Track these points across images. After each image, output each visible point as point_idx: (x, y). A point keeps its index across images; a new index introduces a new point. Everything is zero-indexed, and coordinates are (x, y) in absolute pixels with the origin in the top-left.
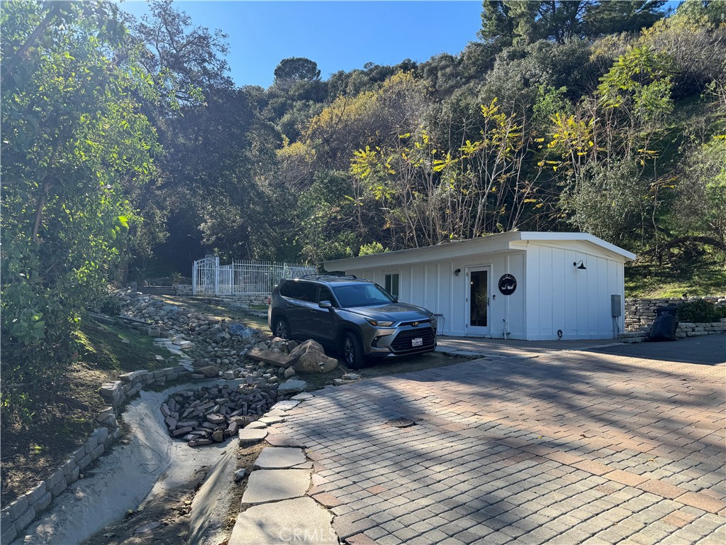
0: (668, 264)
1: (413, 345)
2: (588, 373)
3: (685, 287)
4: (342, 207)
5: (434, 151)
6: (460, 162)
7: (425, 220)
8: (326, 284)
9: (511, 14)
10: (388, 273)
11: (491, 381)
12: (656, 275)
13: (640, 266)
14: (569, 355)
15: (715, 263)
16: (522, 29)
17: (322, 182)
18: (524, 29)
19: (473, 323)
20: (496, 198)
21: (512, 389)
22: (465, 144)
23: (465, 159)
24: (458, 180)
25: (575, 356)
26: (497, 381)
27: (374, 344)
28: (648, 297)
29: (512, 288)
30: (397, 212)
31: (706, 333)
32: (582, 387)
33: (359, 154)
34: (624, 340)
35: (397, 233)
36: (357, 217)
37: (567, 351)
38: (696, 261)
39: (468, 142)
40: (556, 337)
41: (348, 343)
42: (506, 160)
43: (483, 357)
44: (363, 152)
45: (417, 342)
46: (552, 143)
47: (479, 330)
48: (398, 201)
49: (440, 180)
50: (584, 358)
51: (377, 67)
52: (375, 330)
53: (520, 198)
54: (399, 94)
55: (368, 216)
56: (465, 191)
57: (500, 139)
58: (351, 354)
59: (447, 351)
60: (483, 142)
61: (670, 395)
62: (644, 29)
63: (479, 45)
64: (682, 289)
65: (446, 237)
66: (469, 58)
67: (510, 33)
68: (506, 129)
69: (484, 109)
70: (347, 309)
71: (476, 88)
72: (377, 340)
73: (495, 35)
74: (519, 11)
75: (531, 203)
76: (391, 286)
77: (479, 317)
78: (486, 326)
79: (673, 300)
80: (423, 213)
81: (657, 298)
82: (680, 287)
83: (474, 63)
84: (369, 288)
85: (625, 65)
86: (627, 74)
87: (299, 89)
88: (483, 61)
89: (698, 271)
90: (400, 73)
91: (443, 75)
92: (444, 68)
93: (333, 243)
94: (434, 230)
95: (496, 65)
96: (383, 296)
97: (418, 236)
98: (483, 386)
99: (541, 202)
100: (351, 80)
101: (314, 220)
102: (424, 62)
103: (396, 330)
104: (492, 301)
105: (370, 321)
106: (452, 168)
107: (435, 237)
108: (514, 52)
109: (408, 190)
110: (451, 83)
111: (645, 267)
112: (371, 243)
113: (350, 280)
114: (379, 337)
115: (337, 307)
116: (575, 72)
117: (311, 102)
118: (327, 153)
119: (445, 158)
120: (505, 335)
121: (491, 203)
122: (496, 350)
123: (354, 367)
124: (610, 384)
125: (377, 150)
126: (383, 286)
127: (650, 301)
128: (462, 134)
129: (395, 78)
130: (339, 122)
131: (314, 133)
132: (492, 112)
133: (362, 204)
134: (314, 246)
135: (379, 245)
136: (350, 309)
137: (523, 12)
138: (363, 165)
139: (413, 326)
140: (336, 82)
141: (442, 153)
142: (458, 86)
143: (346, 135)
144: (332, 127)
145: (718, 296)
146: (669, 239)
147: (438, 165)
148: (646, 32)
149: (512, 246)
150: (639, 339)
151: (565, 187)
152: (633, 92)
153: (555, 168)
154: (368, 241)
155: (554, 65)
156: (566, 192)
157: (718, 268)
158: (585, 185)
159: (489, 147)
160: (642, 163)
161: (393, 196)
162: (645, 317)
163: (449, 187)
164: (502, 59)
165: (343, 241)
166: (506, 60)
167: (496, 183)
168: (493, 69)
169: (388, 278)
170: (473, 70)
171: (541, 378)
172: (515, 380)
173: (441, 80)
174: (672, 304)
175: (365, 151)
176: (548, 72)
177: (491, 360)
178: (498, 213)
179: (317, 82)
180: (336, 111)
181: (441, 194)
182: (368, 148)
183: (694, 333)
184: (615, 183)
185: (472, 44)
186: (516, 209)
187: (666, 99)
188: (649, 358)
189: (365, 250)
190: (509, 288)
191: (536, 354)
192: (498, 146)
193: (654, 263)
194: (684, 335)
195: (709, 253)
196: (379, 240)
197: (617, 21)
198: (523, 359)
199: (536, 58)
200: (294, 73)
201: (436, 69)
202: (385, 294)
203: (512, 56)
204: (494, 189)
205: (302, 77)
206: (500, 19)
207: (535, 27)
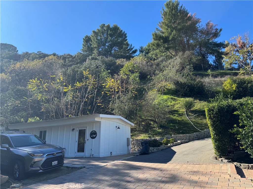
0: (141, 127)
1: (53, 165)
2: (128, 171)
3: (147, 135)
4: (21, 102)
5: (65, 84)
6: (74, 89)
7: (59, 109)
8: (7, 135)
9: (92, 46)
10: (41, 130)
11: (90, 180)
12: (139, 131)
13: (134, 128)
14: (118, 163)
15: (154, 127)
16: (95, 52)
17: (13, 91)
18: (96, 52)
19: (78, 151)
20: (87, 103)
21: (100, 183)
22: (77, 83)
23: (76, 88)
24: (73, 95)
25: (121, 163)
26: (93, 179)
27: (32, 166)
28: (137, 139)
29: (95, 136)
30: (46, 105)
31: (157, 151)
32: (128, 179)
33: (32, 81)
34: (133, 155)
35: (46, 114)
36: (28, 106)
37: (117, 161)
38: (149, 127)
39: (78, 82)
40: (110, 155)
41: (16, 167)
42: (91, 90)
43: (84, 167)
44: (34, 80)
45: (55, 163)
46: (107, 86)
47: (81, 154)
48: (48, 101)
49: (66, 95)
50: (124, 164)
51: (43, 53)
52: (33, 159)
53: (96, 103)
54: (51, 63)
55: (34, 106)
56: (76, 99)
57: (89, 83)
58: (17, 172)
59: (68, 165)
60: (83, 83)
61: (160, 179)
62: (131, 58)
63: (81, 53)
64: (146, 136)
65: (68, 116)
66: (78, 57)
67: (92, 52)
68: (92, 80)
69: (84, 72)
70: (18, 148)
71: (80, 66)
72: (33, 164)
73: (87, 52)
74: (95, 46)
75: (100, 105)
76: (42, 136)
77: (81, 148)
78: (84, 152)
79: (145, 139)
80: (59, 106)
81: (139, 139)
82: (146, 135)
83: (79, 59)
84: (31, 137)
85: (127, 67)
86: (128, 69)
87: (7, 55)
88: (83, 59)
89: (150, 130)
90: (52, 56)
91: (68, 60)
92: (68, 58)
93: (15, 116)
94: (63, 113)
95: (87, 60)
96: (38, 140)
97: (56, 115)
98: (87, 183)
99: (103, 105)
100: (31, 56)
101: (6, 106)
102: (61, 55)
103: (45, 158)
104: (87, 142)
105: (30, 154)
106: (71, 91)
107: (63, 116)
108: (93, 57)
109: (53, 97)
110: (71, 63)
111: (135, 128)
112: (34, 117)
113: (21, 133)
114: (35, 162)
115: (12, 147)
116: (112, 67)
117: (12, 60)
118: (17, 80)
119: (69, 87)
120: (92, 156)
121: (85, 105)
122: (90, 163)
123: (18, 180)
124: (138, 176)
125: (40, 80)
126: (38, 135)
127: (138, 140)
128: (75, 79)
129: (50, 57)
130: (24, 68)
131: (11, 71)
132: (86, 74)
133: (31, 101)
134: (5, 118)
135: (38, 118)
136: (19, 148)
137: (96, 47)
138: (33, 85)
139: (53, 155)
140: (25, 55)
141: (68, 85)
142: (73, 64)
143: (27, 74)
144: (21, 70)
145: (157, 138)
146: (141, 119)
147: (66, 89)
148: (132, 59)
149: (96, 119)
150: (138, 154)
151: (111, 100)
152: (129, 75)
153: (108, 94)
154: (32, 116)
155: (106, 64)
156: (111, 102)
157: (155, 129)
158: (117, 101)
159: (85, 85)
160: (134, 95)
161: (46, 99)
162: (136, 146)
163: (70, 97)
164: (89, 59)
165: (20, 116)
166: (90, 60)
167: (87, 98)
168: (86, 62)
169: (41, 132)
170: (79, 61)
171: (111, 175)
172: (100, 178)
173: (67, 62)
174: (145, 141)
175: (35, 80)
176: (104, 65)
177: (88, 169)
178: (88, 108)
179: (16, 54)
180: (23, 64)
181: (66, 100)
182: (36, 79)
183: (154, 151)
184: (126, 101)
185: (79, 53)
186: (94, 107)
187: (138, 78)
188: (145, 162)
189: (30, 120)
190: (94, 136)
191: (106, 164)
192: (89, 85)
193: (137, 127)
194: (151, 152)
195: (152, 124)
196: (37, 116)
197: (123, 56)
198: (102, 167)
199: (101, 60)
200: (5, 49)
201: (65, 58)
202: (39, 140)
203: (93, 59)
204: (86, 100)
205: (9, 51)
206: (88, 47)
207: (100, 52)
